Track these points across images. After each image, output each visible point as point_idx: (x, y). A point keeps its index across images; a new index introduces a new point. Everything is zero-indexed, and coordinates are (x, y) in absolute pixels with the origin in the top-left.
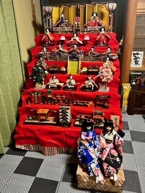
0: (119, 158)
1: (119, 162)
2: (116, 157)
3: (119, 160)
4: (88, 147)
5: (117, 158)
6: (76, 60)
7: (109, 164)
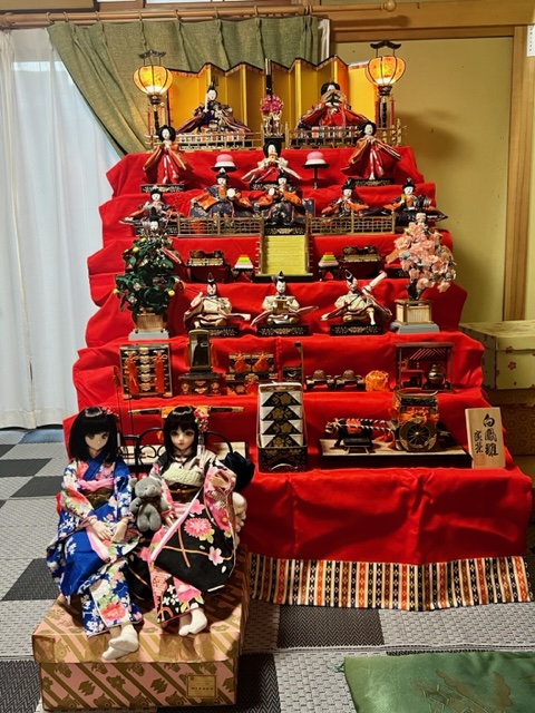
0: (219, 551)
1: (220, 566)
2: (206, 543)
3: (220, 560)
4: (85, 516)
5: (212, 548)
6: (290, 230)
7: (173, 575)
